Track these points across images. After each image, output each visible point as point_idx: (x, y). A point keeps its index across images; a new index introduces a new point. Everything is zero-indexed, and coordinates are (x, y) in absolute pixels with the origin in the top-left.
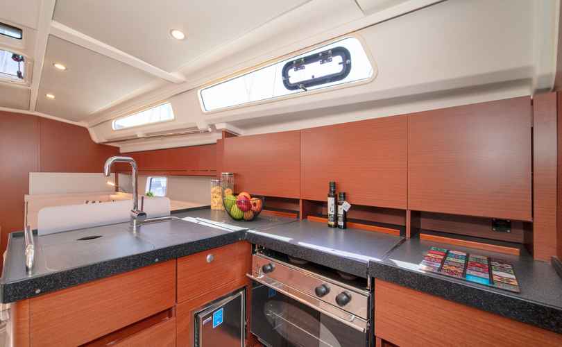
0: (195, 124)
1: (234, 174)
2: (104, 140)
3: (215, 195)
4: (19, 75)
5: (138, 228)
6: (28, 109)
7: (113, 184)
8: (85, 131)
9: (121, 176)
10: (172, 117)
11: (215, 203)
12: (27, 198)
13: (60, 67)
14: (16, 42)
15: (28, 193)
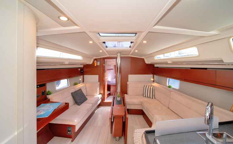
2: (150, 63)
4: (130, 47)
6: (129, 55)
7: (153, 80)
8: (143, 60)
9: (155, 76)
10: (197, 54)
12: (128, 83)
13: (145, 42)
14: (133, 37)
15: (128, 81)
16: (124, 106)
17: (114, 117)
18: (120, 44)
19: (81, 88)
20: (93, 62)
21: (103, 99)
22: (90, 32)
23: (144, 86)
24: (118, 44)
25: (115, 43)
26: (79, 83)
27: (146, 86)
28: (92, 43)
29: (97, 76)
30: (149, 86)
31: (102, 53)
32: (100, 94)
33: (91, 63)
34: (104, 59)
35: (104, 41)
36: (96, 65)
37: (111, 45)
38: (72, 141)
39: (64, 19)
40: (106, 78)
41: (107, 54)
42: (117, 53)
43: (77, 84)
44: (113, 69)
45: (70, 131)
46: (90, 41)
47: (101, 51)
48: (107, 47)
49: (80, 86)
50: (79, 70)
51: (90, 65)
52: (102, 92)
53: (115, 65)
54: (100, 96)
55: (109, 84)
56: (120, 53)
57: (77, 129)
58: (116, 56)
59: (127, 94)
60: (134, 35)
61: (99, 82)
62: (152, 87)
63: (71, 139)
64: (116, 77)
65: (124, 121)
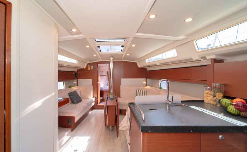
0: (191, 57)
1: (224, 84)
2: (142, 67)
3: (208, 95)
5: (169, 108)
6: (121, 59)
7: (145, 83)
8: (136, 64)
9: (148, 80)
10: (176, 55)
11: (208, 100)
12: (121, 86)
13: (133, 46)
14: (123, 42)
15: (121, 85)
16: (117, 101)
17: (107, 107)
18: (112, 49)
19: (76, 90)
20: (87, 67)
21: (96, 102)
22: (89, 38)
23: (137, 89)
24: (110, 48)
25: (107, 47)
26: (74, 86)
27: (139, 89)
28: (89, 48)
29: (91, 80)
30: (141, 89)
31: (96, 57)
32: (93, 97)
33: (85, 67)
34: (97, 63)
35: (98, 46)
36: (89, 69)
37: (104, 49)
38: (72, 131)
39: (74, 30)
40: (99, 82)
41: (100, 58)
42: (110, 57)
43: (72, 87)
44: (105, 76)
45: (70, 122)
46: (88, 45)
47: (95, 55)
48: (100, 51)
49: (74, 88)
50: (74, 73)
51: (84, 69)
52: (96, 96)
53: (108, 72)
54: (94, 99)
55: (102, 90)
56: (113, 57)
57: (76, 120)
58: (109, 60)
59: (120, 97)
60: (124, 40)
61: (92, 85)
62: (144, 90)
63: (71, 129)
64: (109, 84)
65: (116, 114)
